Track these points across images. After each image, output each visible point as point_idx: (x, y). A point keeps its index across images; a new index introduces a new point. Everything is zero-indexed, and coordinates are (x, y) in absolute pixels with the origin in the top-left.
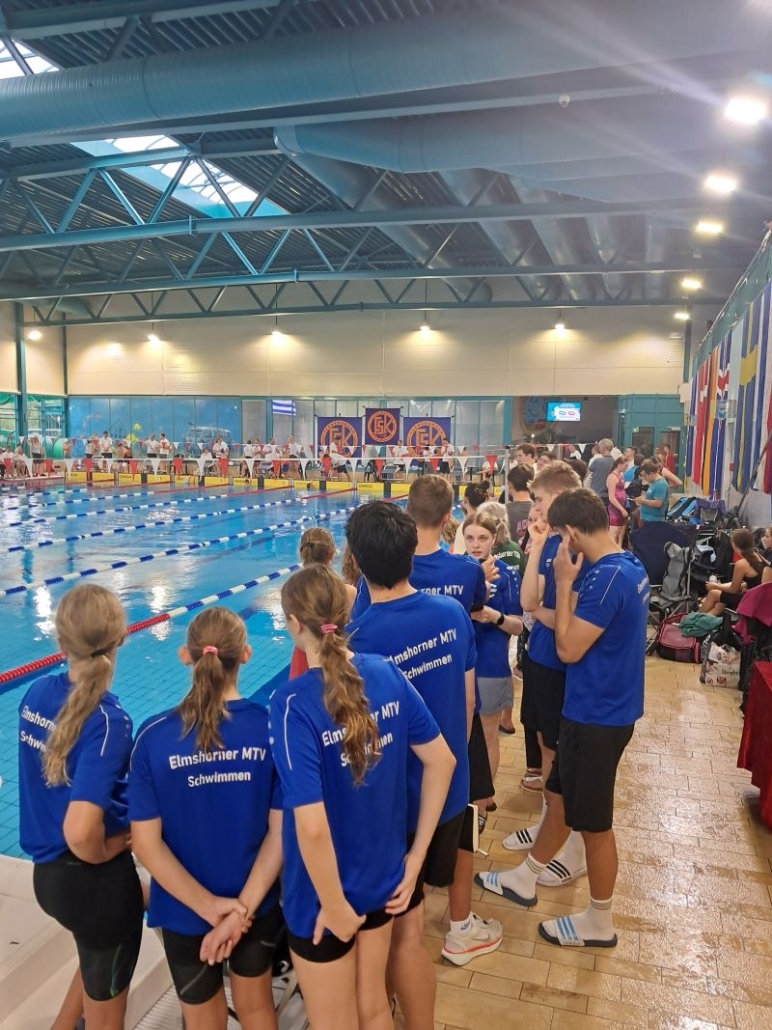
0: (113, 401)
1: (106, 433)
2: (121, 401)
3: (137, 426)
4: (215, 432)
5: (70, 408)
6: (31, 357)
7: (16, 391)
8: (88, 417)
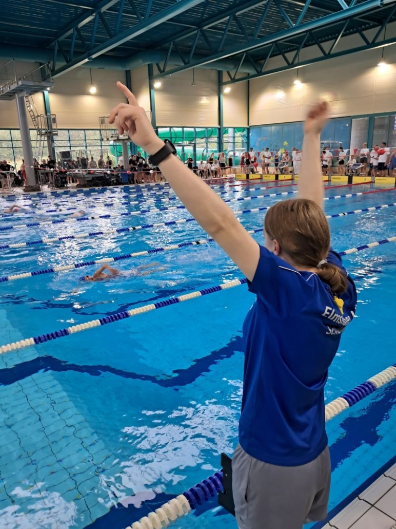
0: (273, 128)
1: (268, 149)
2: (278, 127)
3: (286, 143)
4: (333, 144)
5: (250, 135)
6: (227, 104)
7: (218, 126)
8: (259, 139)
